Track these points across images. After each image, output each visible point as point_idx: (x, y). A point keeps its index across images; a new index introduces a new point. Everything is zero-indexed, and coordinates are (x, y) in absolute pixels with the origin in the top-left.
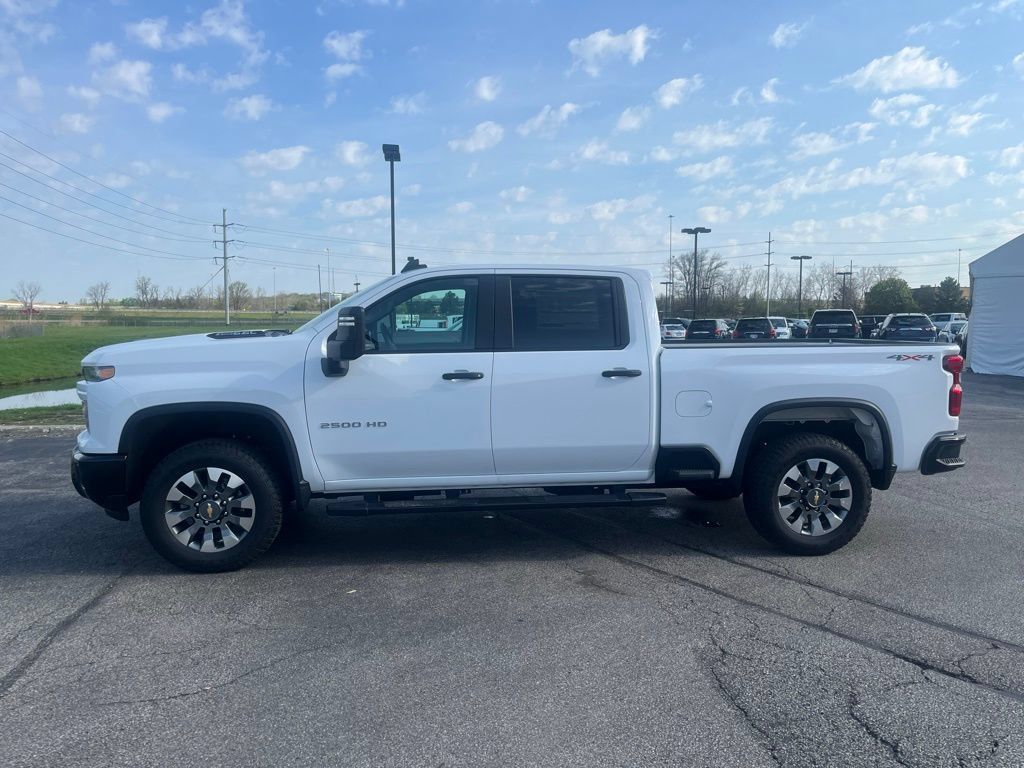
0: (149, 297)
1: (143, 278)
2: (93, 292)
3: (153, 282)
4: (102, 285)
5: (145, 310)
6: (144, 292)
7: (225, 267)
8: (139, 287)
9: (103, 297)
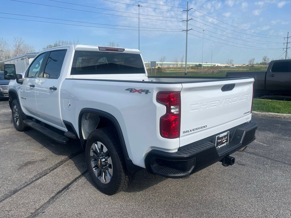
0: (266, 62)
1: (265, 56)
2: (251, 61)
3: (268, 57)
4: (253, 59)
5: (264, 66)
6: (265, 60)
7: (286, 51)
8: (263, 59)
9: (253, 62)
